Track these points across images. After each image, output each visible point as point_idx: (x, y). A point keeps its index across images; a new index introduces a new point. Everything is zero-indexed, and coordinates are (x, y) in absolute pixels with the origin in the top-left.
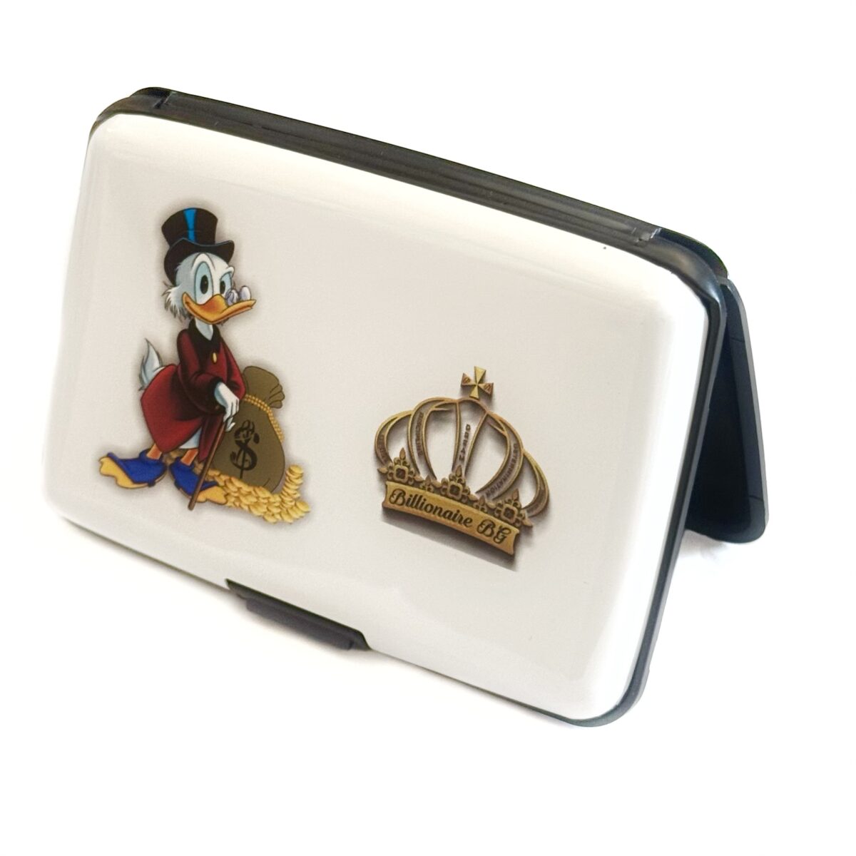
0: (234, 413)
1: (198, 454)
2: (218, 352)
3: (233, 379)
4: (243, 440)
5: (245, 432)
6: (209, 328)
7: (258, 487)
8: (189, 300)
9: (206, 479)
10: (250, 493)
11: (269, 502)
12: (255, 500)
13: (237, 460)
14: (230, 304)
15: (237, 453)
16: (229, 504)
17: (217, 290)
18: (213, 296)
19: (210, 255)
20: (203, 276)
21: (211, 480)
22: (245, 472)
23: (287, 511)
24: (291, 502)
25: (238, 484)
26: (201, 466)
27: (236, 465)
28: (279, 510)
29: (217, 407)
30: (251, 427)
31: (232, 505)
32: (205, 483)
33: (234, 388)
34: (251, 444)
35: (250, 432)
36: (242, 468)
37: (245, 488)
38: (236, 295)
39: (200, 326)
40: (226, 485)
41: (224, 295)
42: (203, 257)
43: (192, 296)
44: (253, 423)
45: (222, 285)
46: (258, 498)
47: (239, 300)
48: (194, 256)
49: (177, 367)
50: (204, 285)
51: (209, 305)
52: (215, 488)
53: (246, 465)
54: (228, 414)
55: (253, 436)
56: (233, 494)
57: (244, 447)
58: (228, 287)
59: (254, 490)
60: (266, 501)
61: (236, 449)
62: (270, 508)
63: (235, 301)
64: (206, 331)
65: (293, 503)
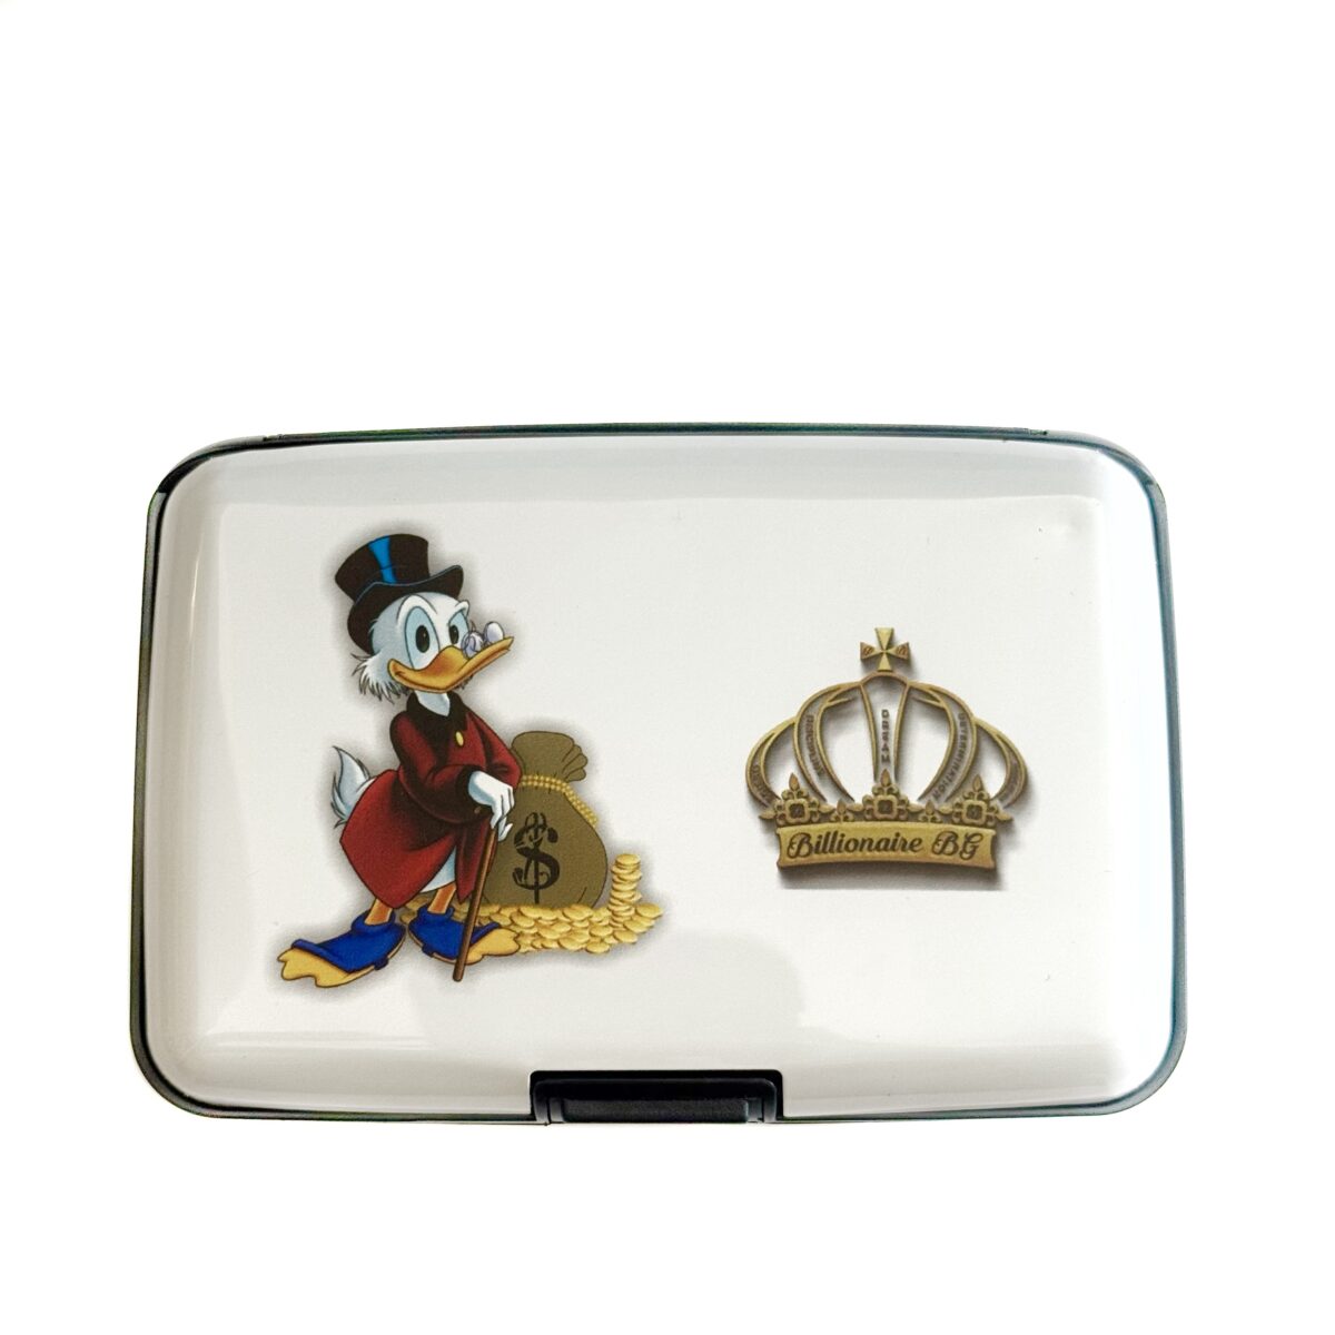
0: (507, 809)
1: (456, 891)
2: (463, 729)
3: (496, 761)
4: (531, 845)
5: (532, 832)
6: (442, 699)
7: (569, 905)
8: (400, 668)
9: (477, 924)
10: (557, 921)
11: (591, 923)
12: (569, 928)
13: (526, 878)
14: (470, 654)
15: (523, 868)
16: (522, 950)
17: (446, 640)
18: (440, 652)
19: (424, 594)
20: (418, 625)
21: (487, 922)
22: (541, 891)
23: (625, 927)
24: (629, 910)
25: (532, 913)
26: (465, 908)
27: (527, 887)
28: (611, 930)
29: (477, 811)
30: (541, 821)
31: (531, 948)
32: (476, 930)
33: (498, 772)
34: (546, 848)
35: (540, 830)
36: (537, 888)
37: (547, 916)
38: (478, 639)
39: (424, 699)
40: (513, 923)
41: (458, 645)
42: (413, 601)
43: (405, 661)
44: (542, 814)
45: (453, 632)
46: (570, 924)
47: (485, 645)
48: (398, 603)
49: (397, 771)
50: (423, 639)
51: (437, 666)
52: (495, 934)
53: (543, 880)
54: (498, 813)
55: (546, 832)
56: (526, 931)
57: (534, 855)
58: (463, 631)
59: (564, 914)
60: (586, 924)
61: (521, 862)
62: (593, 932)
63: (478, 648)
64: (439, 705)
65: (632, 912)
